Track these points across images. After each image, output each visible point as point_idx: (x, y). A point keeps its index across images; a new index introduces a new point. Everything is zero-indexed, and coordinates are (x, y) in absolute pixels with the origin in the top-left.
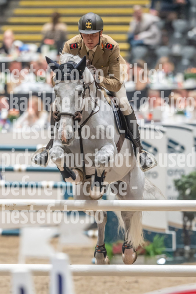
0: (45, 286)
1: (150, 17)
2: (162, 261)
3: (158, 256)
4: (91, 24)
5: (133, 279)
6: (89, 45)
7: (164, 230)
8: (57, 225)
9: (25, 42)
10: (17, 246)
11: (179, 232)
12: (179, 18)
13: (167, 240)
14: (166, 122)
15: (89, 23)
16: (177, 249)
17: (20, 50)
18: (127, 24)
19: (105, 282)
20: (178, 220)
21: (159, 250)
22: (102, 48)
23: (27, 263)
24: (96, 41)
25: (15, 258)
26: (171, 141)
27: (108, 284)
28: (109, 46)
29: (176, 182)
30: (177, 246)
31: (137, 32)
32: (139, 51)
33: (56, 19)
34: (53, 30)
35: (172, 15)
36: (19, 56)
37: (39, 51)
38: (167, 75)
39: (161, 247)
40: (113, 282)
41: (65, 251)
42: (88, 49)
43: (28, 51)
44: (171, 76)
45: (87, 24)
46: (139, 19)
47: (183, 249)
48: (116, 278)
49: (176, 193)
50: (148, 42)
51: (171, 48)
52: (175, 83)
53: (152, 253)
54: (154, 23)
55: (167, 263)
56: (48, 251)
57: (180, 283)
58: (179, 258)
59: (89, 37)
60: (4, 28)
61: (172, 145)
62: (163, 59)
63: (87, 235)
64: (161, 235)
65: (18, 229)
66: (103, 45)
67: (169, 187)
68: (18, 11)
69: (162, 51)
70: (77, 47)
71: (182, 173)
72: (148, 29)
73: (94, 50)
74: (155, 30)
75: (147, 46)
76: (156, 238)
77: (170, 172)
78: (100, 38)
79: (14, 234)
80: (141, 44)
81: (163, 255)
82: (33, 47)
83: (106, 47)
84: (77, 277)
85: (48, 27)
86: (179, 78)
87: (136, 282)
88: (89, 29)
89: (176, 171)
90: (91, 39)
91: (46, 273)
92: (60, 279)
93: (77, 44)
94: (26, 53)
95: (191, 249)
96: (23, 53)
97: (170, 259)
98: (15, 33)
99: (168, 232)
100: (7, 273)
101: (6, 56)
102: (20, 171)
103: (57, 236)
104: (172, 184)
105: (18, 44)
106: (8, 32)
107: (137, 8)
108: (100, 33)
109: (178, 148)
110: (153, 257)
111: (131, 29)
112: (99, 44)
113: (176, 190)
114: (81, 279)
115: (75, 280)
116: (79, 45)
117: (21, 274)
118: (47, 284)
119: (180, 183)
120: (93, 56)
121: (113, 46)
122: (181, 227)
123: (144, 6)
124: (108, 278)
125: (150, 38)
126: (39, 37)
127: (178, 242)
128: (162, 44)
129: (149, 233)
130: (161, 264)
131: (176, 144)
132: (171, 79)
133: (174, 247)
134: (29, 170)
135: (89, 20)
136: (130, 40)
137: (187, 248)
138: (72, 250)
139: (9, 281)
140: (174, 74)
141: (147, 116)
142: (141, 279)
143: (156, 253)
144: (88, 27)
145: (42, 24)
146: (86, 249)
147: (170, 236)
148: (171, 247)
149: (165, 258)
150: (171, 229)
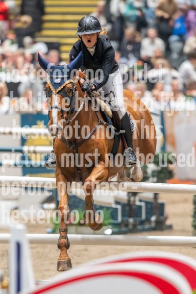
0: (5, 253)
2: (109, 231)
3: (105, 227)
5: (83, 247)
7: (111, 204)
8: (16, 199)
11: (124, 206)
13: (113, 213)
16: (122, 221)
21: (106, 222)
30: (122, 218)
39: (108, 219)
47: (127, 221)
55: (113, 233)
57: (124, 251)
58: (124, 229)
63: (43, 208)
64: (108, 208)
81: (110, 226)
84: (34, 245)
87: (86, 250)
91: (6, 242)
92: (19, 246)
95: (135, 221)
97: (116, 230)
99: (114, 206)
103: (16, 208)
114: (37, 247)
115: (32, 248)
118: (7, 251)
122: (125, 202)
127: (123, 215)
129: (98, 207)
133: (120, 219)
137: (131, 220)
147: (116, 210)
148: (117, 219)
149: (112, 229)
150: (117, 203)
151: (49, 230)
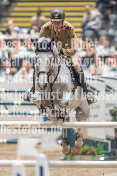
0: (33, 174)
1: (95, 13)
2: (102, 158)
3: (100, 156)
4: (57, 15)
5: (85, 169)
6: (56, 28)
7: (104, 140)
8: (40, 137)
9: (21, 27)
10: (16, 150)
11: (112, 141)
12: (112, 13)
13: (106, 146)
14: (105, 75)
15: (56, 15)
16: (112, 151)
17: (18, 32)
18: (82, 17)
19: (68, 171)
20: (112, 134)
21: (100, 152)
22: (64, 30)
23: (21, 160)
24: (60, 25)
25: (14, 157)
26: (108, 87)
27: (70, 172)
28: (69, 28)
29: (111, 111)
30: (111, 149)
31: (87, 22)
32: (89, 33)
33: (39, 13)
34: (38, 20)
35: (109, 11)
36: (17, 36)
37: (29, 33)
38: (105, 47)
39: (102, 150)
40: (73, 171)
41: (44, 152)
42: (56, 30)
43: (23, 33)
44: (108, 47)
45: (55, 15)
46: (89, 13)
47: (115, 151)
48: (75, 169)
49: (111, 118)
50: (94, 27)
51: (108, 31)
52: (110, 52)
53: (96, 154)
54: (97, 16)
55: (105, 160)
56: (34, 152)
58: (112, 157)
59: (56, 23)
60: (8, 19)
61: (108, 89)
62: (103, 38)
63: (58, 143)
64: (102, 143)
65: (16, 140)
66: (65, 28)
67: (107, 114)
68: (16, 9)
69: (103, 33)
70: (49, 29)
71: (114, 106)
72: (94, 19)
73: (59, 30)
74: (98, 20)
75: (93, 30)
76: (99, 145)
77: (107, 105)
78: (63, 23)
79: (14, 142)
80: (90, 29)
81: (103, 155)
82: (25, 31)
83: (67, 28)
85: (34, 18)
86: (113, 49)
87: (87, 171)
88: (56, 18)
89: (111, 105)
90: (58, 24)
91: (33, 166)
92: (41, 169)
93: (49, 27)
94: (21, 34)
96: (19, 34)
97: (107, 157)
98: (15, 22)
99: (106, 141)
100: (9, 166)
101: (9, 36)
102: (17, 104)
103: (39, 144)
104: (108, 112)
105: (17, 28)
106: (10, 21)
107: (87, 7)
108: (63, 21)
109: (112, 91)
110: (97, 156)
111: (84, 19)
112: (62, 27)
113: (111, 116)
114: (54, 169)
115: (51, 170)
116: (50, 28)
117: (18, 167)
118: (34, 172)
119: (113, 112)
120: (59, 34)
121: (71, 28)
122: (114, 138)
123: (91, 6)
124: (71, 169)
125: (95, 25)
126: (29, 25)
127: (112, 147)
128: (103, 28)
129: (95, 142)
130: (102, 160)
131: (111, 88)
132: (108, 50)
134: (22, 104)
135: (56, 13)
136: (83, 27)
138: (49, 152)
139: (11, 171)
140: (110, 46)
141: (93, 72)
142: (90, 170)
143: (99, 154)
144: (56, 17)
145: (30, 17)
146: (57, 151)
147: (107, 144)
148: (108, 150)
149: (104, 157)
150: (108, 139)
151: (62, 158)
